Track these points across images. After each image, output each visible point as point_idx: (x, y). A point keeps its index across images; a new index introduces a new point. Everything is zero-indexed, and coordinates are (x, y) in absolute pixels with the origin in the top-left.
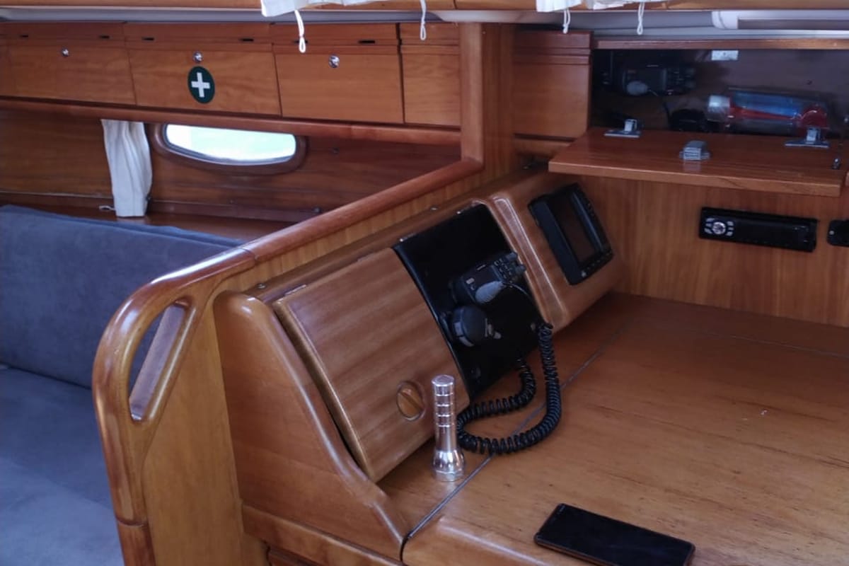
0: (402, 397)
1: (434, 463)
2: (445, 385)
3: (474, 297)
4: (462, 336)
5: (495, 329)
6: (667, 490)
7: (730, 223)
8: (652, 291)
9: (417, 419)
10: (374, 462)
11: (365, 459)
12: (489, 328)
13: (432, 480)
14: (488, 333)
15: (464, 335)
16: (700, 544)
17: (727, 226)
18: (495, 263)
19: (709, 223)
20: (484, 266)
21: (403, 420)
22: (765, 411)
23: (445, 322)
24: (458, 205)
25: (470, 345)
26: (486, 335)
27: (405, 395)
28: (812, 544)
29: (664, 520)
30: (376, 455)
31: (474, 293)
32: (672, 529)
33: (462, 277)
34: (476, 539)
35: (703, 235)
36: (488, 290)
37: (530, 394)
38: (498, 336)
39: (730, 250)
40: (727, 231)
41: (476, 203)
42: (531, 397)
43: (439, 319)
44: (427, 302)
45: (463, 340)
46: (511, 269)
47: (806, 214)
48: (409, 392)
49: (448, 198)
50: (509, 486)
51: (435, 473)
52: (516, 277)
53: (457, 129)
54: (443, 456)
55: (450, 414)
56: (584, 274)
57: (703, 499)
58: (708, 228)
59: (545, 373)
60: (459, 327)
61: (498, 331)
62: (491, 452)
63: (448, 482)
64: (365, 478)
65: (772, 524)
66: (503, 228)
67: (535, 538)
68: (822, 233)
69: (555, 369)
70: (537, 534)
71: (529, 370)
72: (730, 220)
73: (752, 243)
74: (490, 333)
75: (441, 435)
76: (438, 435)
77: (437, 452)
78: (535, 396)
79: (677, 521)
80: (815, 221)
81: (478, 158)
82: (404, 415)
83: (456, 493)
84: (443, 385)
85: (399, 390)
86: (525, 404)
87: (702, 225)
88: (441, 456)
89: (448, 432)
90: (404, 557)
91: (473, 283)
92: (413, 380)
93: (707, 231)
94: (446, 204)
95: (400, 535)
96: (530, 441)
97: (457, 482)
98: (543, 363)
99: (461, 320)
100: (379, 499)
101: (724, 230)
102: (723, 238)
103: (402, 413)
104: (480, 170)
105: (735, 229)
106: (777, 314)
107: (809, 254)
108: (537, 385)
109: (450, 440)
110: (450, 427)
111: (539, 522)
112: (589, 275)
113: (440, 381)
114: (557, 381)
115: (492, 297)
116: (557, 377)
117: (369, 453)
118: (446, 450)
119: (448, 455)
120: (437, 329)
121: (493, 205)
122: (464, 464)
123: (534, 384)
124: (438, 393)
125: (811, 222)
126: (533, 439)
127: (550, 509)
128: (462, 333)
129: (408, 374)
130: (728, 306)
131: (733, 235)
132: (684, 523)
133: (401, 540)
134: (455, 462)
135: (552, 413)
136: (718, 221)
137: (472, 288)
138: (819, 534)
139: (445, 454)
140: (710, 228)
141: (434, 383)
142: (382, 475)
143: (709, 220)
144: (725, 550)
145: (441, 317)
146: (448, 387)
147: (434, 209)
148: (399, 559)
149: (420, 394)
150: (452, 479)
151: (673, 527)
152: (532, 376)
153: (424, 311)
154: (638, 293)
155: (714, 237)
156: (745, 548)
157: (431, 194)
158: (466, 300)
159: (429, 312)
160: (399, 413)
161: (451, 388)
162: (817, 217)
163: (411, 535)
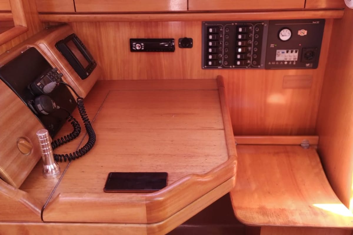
0: (20, 145)
1: (45, 172)
2: (44, 134)
3: (43, 91)
4: (42, 110)
5: (57, 105)
6: (150, 155)
7: (142, 44)
8: (115, 78)
9: (30, 154)
10: (15, 179)
11: (10, 179)
12: (54, 104)
13: (45, 180)
14: (54, 107)
15: (43, 110)
16: (169, 171)
17: (141, 46)
18: (48, 74)
19: (134, 45)
20: (43, 76)
21: (23, 156)
22: (174, 116)
23: (31, 106)
24: (21, 49)
25: (47, 114)
26: (54, 108)
27: (22, 144)
28: (206, 159)
29: (153, 167)
30: (15, 176)
31: (42, 89)
32: (156, 169)
33: (34, 83)
34: (80, 198)
35: (132, 50)
36: (50, 87)
37: (79, 130)
38: (58, 107)
39: (144, 55)
40: (142, 47)
41: (29, 47)
42: (80, 131)
43: (27, 105)
44: (20, 98)
45: (43, 112)
46: (56, 76)
47: (170, 37)
48: (23, 142)
49: (13, 46)
50: (83, 172)
51: (46, 176)
52: (59, 79)
53: (10, 12)
54: (48, 167)
55: (48, 147)
56: (87, 74)
57: (164, 155)
58: (134, 47)
59: (83, 120)
60: (40, 107)
61: (58, 105)
62: (70, 160)
63: (54, 178)
64: (13, 189)
65: (191, 157)
66: (45, 57)
67: (104, 190)
68: (176, 44)
69: (87, 117)
70: (104, 188)
71: (75, 120)
72: (142, 43)
73: (152, 51)
74: (55, 106)
75: (46, 158)
76: (44, 158)
77: (45, 167)
78: (81, 130)
79: (157, 166)
80: (173, 39)
81: (24, 25)
82: (24, 154)
83: (60, 182)
84: (43, 135)
85: (18, 142)
86: (78, 135)
87: (131, 46)
88: (47, 168)
89: (49, 155)
90: (43, 219)
91: (40, 85)
92: (24, 136)
93: (134, 48)
94: (13, 49)
95: (39, 209)
96: (84, 152)
97: (58, 178)
98: (81, 115)
99: (40, 103)
100: (24, 196)
101: (141, 47)
102: (140, 51)
103: (22, 153)
104: (26, 31)
105: (144, 46)
106: (165, 79)
107: (173, 53)
108: (80, 126)
109: (51, 159)
110: (50, 153)
111: (103, 183)
112: (90, 74)
113: (40, 133)
114: (89, 122)
115: (52, 90)
116: (89, 120)
117: (12, 176)
118: (50, 164)
119: (51, 167)
120: (29, 110)
121: (38, 47)
122: (60, 168)
123: (79, 125)
124: (40, 139)
125: (171, 40)
126: (85, 151)
127: (106, 176)
128: (42, 109)
129: (20, 134)
130: (146, 78)
131: (144, 49)
132: (160, 166)
133: (40, 212)
134: (55, 169)
135: (92, 136)
136: (138, 44)
137: (41, 87)
138: (207, 156)
139: (49, 166)
140: (135, 47)
141: (37, 134)
142: (20, 185)
143: (134, 44)
144: (178, 171)
145: (29, 103)
146: (45, 135)
147: (8, 52)
148: (41, 220)
149: (29, 142)
150: (54, 176)
151: (157, 168)
152: (77, 122)
153: (19, 102)
154: (109, 79)
155: (137, 51)
156: (185, 168)
157: (5, 45)
158: (39, 93)
159: (22, 102)
160: (21, 153)
161: (47, 135)
162: (174, 37)
163: (44, 207)
